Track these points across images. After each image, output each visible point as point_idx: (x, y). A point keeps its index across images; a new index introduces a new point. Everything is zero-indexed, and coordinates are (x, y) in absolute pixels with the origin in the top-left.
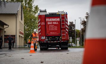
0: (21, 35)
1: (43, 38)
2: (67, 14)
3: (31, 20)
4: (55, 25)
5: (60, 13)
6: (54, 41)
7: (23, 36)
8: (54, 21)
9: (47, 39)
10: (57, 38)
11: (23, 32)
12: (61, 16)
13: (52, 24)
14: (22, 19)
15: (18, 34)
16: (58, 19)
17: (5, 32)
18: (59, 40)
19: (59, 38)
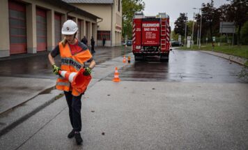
0: (118, 30)
1: (138, 48)
2: (168, 19)
3: (131, 9)
4: (153, 32)
5: (160, 17)
6: (151, 51)
7: (120, 31)
8: (153, 27)
9: (142, 50)
10: (155, 48)
11: (121, 26)
12: (161, 21)
13: (150, 31)
14: (119, 10)
15: (114, 30)
16: (158, 25)
17: (98, 27)
18: (157, 51)
19: (158, 48)
